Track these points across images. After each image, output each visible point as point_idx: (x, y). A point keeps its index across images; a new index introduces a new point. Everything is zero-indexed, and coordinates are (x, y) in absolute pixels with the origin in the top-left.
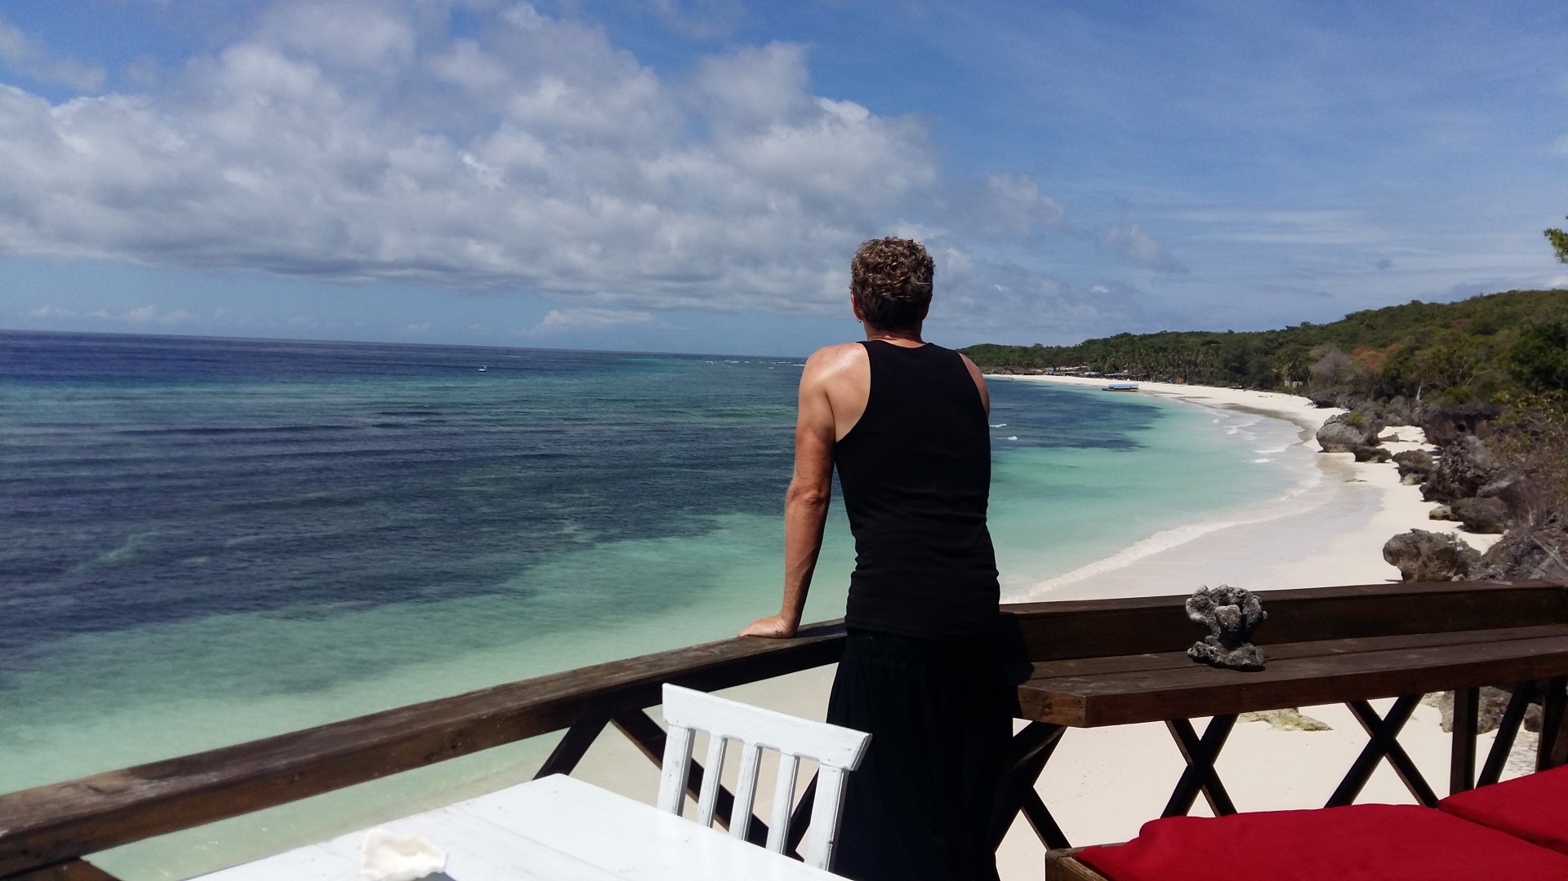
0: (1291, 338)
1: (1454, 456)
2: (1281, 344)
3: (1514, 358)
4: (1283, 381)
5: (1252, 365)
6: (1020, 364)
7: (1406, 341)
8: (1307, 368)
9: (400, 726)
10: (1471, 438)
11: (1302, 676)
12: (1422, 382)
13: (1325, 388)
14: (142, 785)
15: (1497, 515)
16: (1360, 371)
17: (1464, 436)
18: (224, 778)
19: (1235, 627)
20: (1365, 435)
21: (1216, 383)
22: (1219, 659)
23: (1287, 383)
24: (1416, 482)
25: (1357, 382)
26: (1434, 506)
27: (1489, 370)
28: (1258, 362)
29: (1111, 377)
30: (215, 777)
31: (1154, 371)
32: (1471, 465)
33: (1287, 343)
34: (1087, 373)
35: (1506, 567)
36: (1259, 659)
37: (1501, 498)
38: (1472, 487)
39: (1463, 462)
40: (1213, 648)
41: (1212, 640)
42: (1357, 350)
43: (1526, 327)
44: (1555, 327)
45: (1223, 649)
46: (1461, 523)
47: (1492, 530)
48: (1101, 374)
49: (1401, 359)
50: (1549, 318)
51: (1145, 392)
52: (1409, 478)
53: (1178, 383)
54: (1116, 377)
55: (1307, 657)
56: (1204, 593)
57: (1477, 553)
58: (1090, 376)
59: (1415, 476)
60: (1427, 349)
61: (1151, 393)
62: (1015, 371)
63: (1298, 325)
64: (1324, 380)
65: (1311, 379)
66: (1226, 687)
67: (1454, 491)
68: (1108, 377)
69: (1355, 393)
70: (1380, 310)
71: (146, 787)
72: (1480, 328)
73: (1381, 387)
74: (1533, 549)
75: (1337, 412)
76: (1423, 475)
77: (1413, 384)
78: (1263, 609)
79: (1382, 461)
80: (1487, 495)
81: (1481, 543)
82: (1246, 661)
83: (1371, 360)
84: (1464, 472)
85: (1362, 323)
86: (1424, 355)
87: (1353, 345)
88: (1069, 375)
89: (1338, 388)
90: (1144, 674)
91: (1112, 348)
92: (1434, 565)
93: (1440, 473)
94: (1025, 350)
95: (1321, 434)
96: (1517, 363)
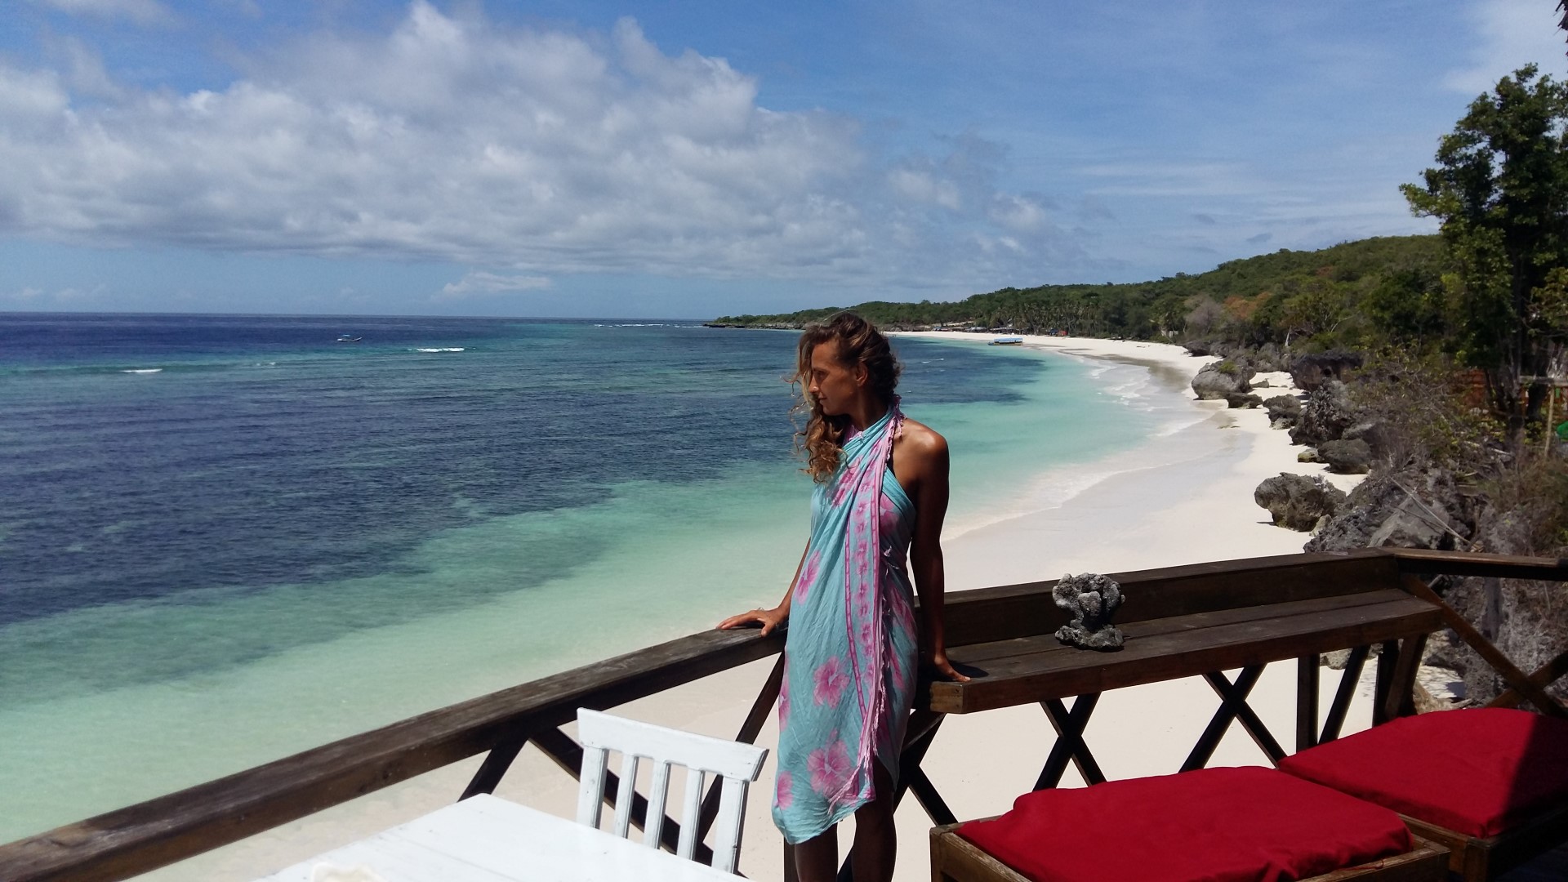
0: (1166, 289)
1: (1320, 400)
2: (1158, 295)
3: (1375, 305)
4: (1159, 330)
5: (1131, 315)
6: (908, 321)
7: (1275, 289)
8: (1182, 318)
9: (334, 762)
10: (1336, 383)
11: (1156, 654)
12: (1290, 330)
13: (1200, 336)
14: (103, 835)
15: (1361, 456)
16: (1232, 319)
17: (1330, 381)
18: (177, 825)
19: (1096, 612)
20: (1238, 381)
21: (1096, 334)
22: (1082, 641)
23: (1164, 333)
24: (1286, 427)
25: (1229, 329)
26: (1302, 449)
27: (1353, 316)
28: (1136, 313)
29: (997, 332)
30: (169, 823)
31: (1038, 325)
32: (1336, 409)
33: (1163, 293)
34: (973, 328)
35: (1369, 508)
36: (1118, 640)
37: (1364, 439)
38: (1337, 429)
39: (1328, 406)
40: (1077, 631)
41: (1076, 624)
42: (1229, 299)
43: (1388, 273)
44: (1414, 273)
45: (1086, 632)
46: (1328, 465)
47: (1356, 471)
48: (986, 328)
49: (1270, 307)
50: (1408, 265)
51: (1028, 345)
52: (1279, 422)
53: (1061, 336)
54: (1001, 332)
55: (1163, 634)
56: (1069, 581)
57: (1342, 493)
58: (976, 331)
59: (1284, 420)
60: (1294, 297)
61: (1035, 346)
62: (905, 328)
63: (1174, 276)
64: (1198, 329)
65: (1186, 328)
66: (1088, 668)
67: (1320, 434)
68: (993, 332)
69: (1228, 341)
70: (1250, 259)
71: (106, 838)
72: (1345, 275)
73: (1252, 335)
74: (1393, 490)
75: (1211, 360)
76: (1292, 419)
77: (1282, 331)
78: (1121, 594)
79: (1253, 406)
80: (1352, 437)
81: (1346, 483)
82: (1107, 643)
83: (1242, 309)
84: (1329, 415)
85: (1233, 273)
86: (1293, 302)
87: (1226, 294)
88: (956, 330)
89: (1211, 336)
90: (1015, 659)
91: (997, 303)
92: (1302, 507)
93: (1307, 418)
94: (913, 306)
95: (1196, 383)
96: (1378, 309)
